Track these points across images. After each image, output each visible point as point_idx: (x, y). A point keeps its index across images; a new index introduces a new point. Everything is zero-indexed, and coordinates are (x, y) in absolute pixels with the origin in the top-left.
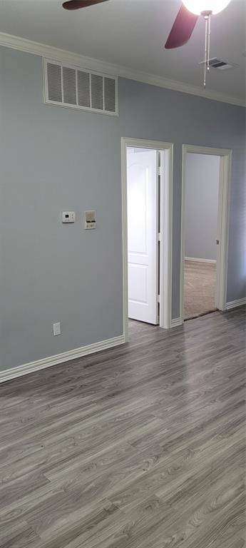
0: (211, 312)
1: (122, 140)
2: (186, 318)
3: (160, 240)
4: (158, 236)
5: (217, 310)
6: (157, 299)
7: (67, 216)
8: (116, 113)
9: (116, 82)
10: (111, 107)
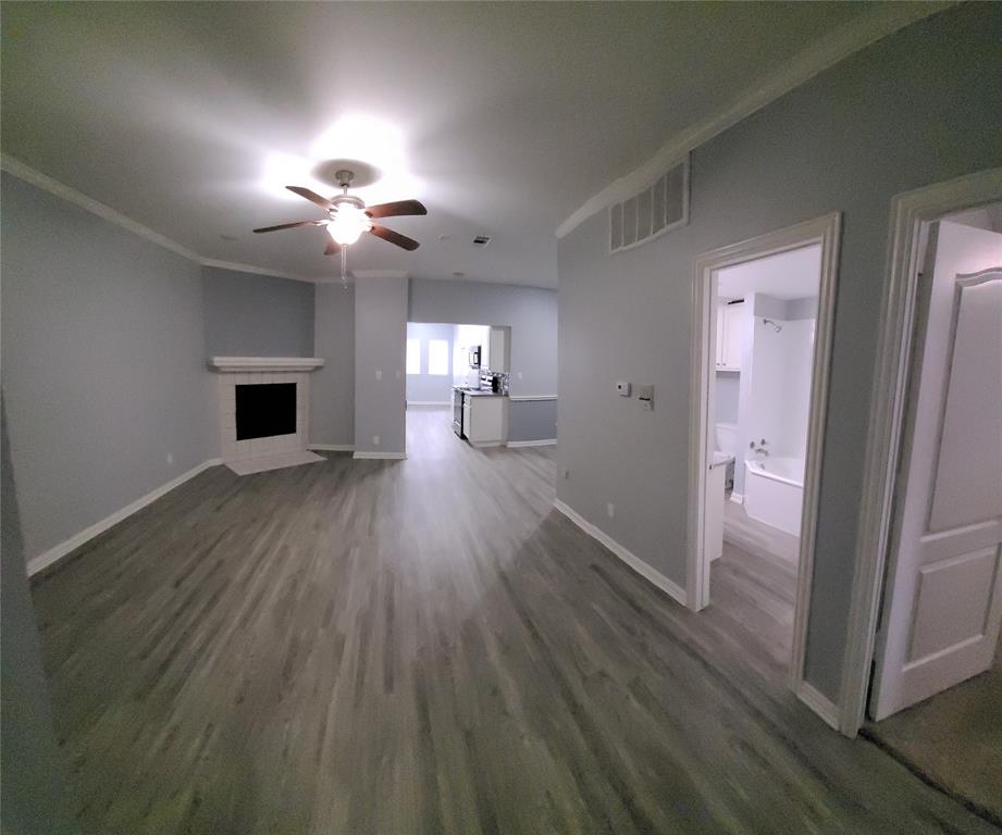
7: (620, 387)
8: (684, 220)
9: (685, 164)
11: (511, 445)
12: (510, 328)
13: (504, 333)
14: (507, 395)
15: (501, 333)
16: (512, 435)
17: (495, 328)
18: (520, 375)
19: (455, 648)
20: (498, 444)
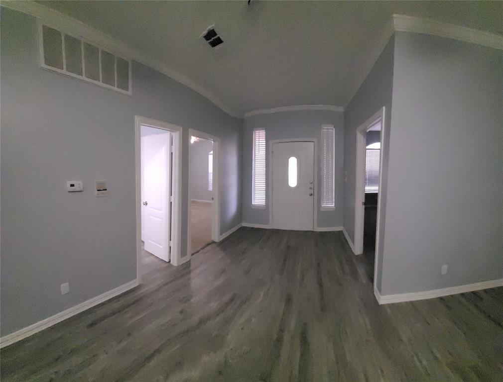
0: (209, 244)
1: (137, 119)
2: (193, 252)
3: (172, 201)
4: (170, 199)
5: (214, 242)
6: (169, 244)
7: (72, 185)
8: (130, 93)
9: (130, 64)
10: (123, 85)
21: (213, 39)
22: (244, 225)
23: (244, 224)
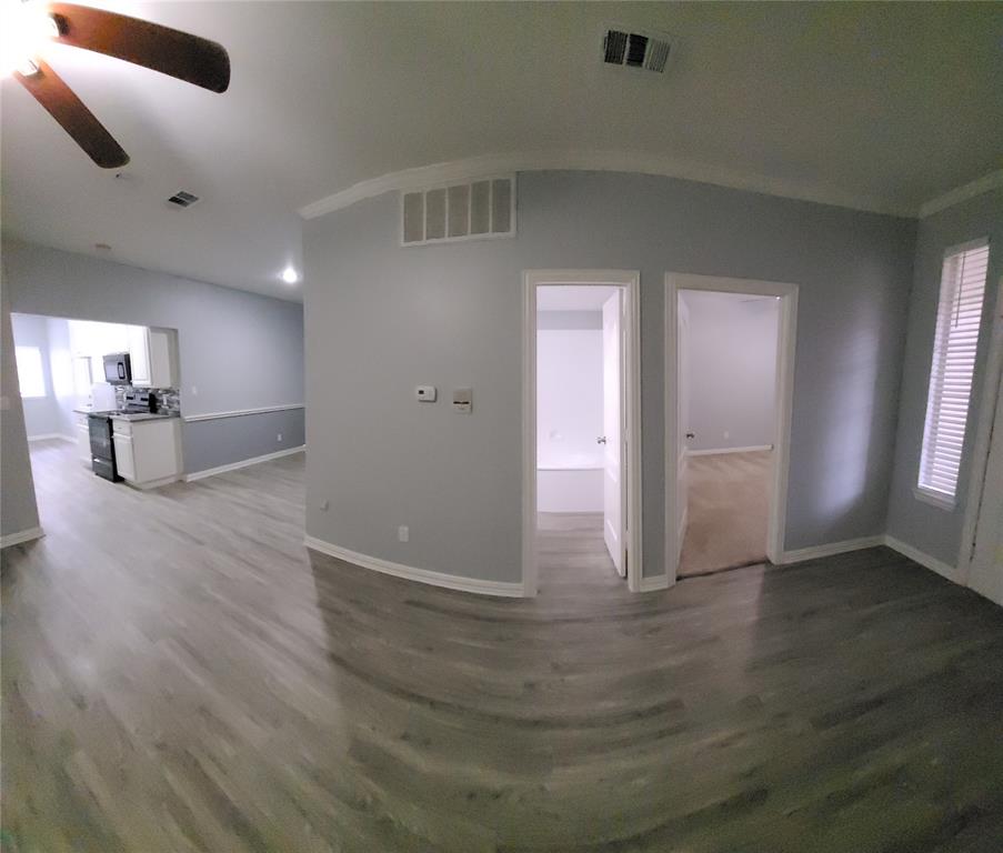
4: (623, 434)
5: (767, 562)
6: (625, 537)
8: (512, 233)
9: (513, 181)
11: (191, 477)
12: (175, 331)
13: (169, 338)
14: (178, 414)
15: (164, 337)
16: (190, 464)
17: (154, 329)
18: (194, 390)
19: (376, 801)
20: (172, 480)
21: (628, 49)
22: (889, 545)
23: (890, 541)
